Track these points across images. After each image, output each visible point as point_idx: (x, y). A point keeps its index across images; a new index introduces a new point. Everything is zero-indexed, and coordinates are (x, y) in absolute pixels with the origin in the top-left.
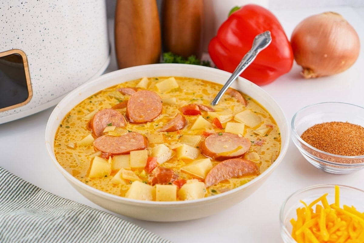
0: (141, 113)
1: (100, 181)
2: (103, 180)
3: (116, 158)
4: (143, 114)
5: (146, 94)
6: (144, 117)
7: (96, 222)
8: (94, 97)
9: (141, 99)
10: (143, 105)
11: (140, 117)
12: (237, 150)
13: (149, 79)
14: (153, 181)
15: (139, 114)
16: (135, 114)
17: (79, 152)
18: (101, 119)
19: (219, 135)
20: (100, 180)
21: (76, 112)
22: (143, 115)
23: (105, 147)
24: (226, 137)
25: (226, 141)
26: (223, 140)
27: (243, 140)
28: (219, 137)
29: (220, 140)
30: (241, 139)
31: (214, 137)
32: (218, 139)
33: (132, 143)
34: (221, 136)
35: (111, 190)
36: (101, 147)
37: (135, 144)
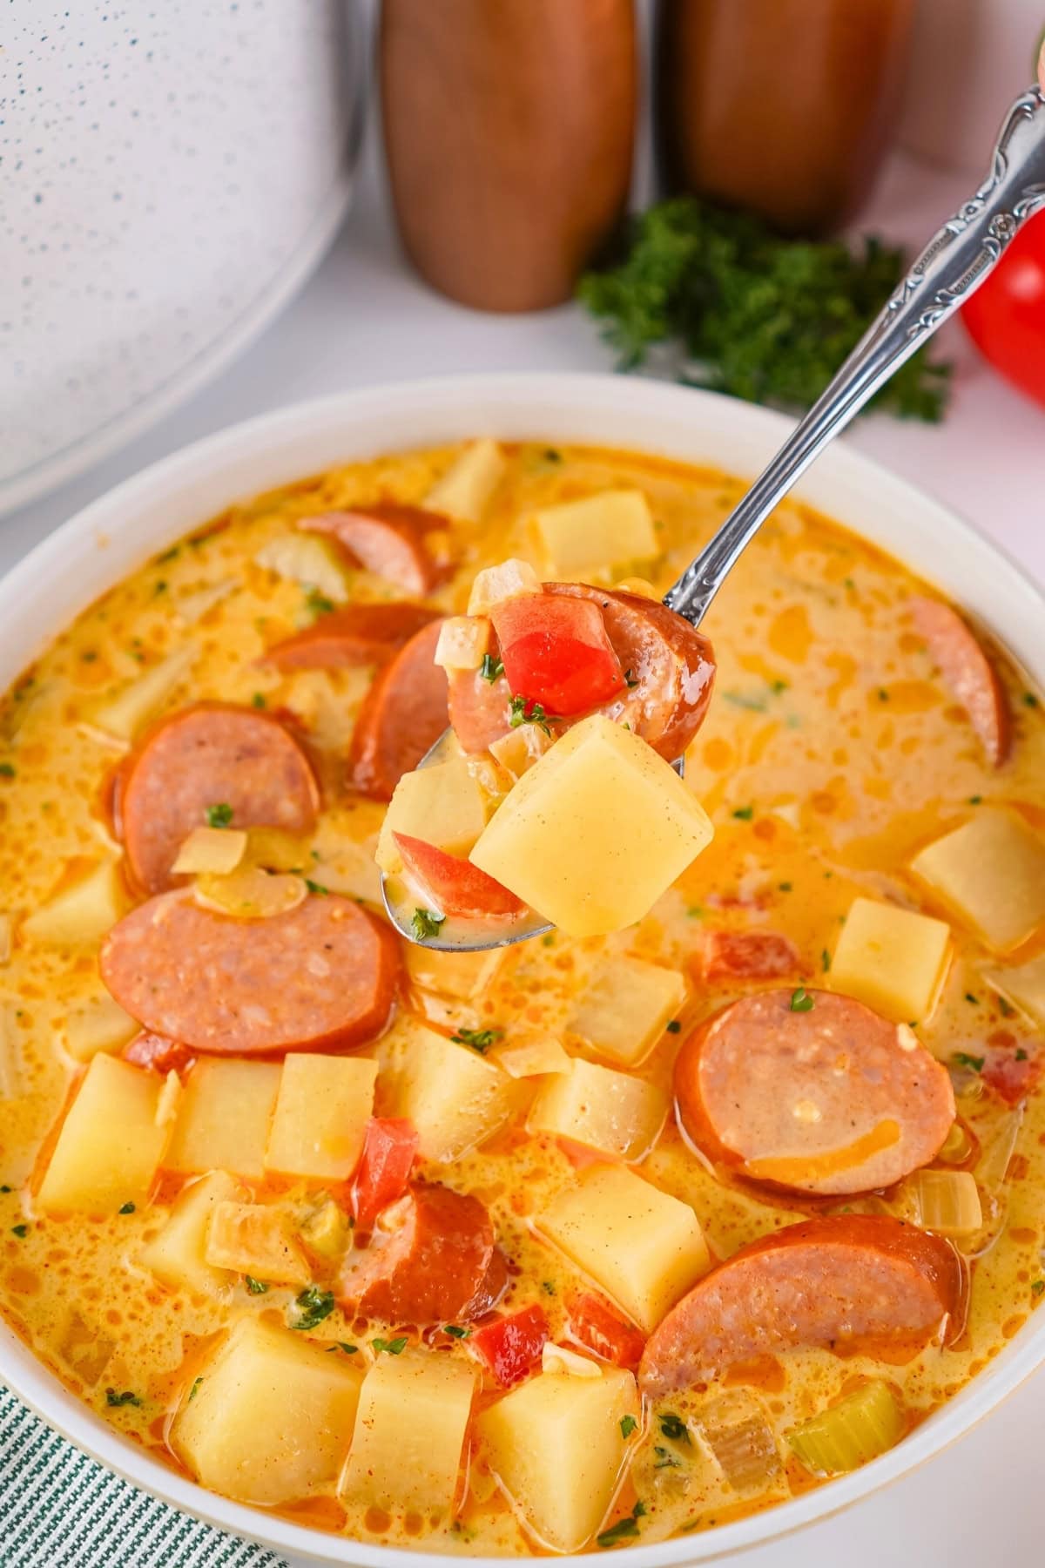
1: (94, 1238)
2: (112, 1232)
3: (207, 1074)
7: (39, 1480)
8: (186, 552)
12: (865, 1149)
13: (510, 450)
14: (365, 1301)
17: (27, 990)
18: (171, 778)
19: (791, 1008)
20: (96, 1229)
21: (69, 656)
23: (161, 997)
24: (827, 1032)
25: (819, 1064)
26: (805, 1054)
27: (915, 1078)
28: (787, 1023)
29: (787, 1051)
30: (907, 1063)
31: (761, 1022)
32: (782, 1038)
33: (307, 988)
34: (801, 1019)
35: (132, 1317)
36: (138, 994)
37: (326, 994)
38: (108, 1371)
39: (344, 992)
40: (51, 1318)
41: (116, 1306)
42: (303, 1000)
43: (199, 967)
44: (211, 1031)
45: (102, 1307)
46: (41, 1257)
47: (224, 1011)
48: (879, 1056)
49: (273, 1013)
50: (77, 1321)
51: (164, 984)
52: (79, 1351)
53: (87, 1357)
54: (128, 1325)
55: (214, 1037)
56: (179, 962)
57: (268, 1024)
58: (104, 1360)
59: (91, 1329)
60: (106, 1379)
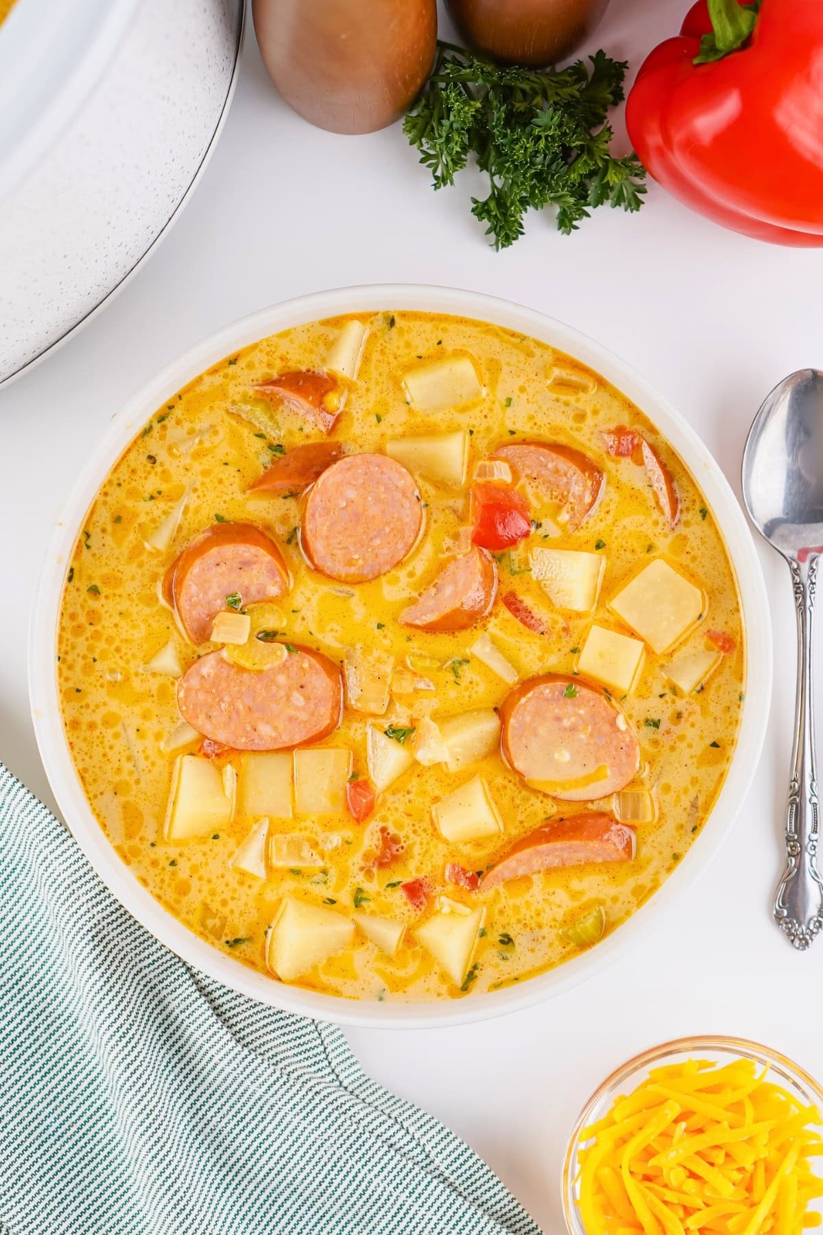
0: (352, 549)
2: (210, 850)
3: (252, 763)
4: (356, 552)
5: (366, 474)
6: (361, 562)
9: (351, 494)
10: (357, 517)
11: (350, 563)
12: (588, 780)
15: (343, 552)
16: (333, 555)
22: (356, 557)
23: (214, 721)
24: (582, 712)
25: (573, 729)
26: (566, 723)
27: (623, 745)
28: (562, 701)
29: (558, 719)
30: (620, 736)
31: (547, 700)
32: (557, 711)
33: (292, 713)
34: (569, 701)
35: (233, 898)
36: (202, 720)
37: (303, 716)
38: (226, 931)
39: (313, 714)
40: (193, 906)
41: (224, 896)
42: (291, 719)
43: (232, 704)
44: (243, 740)
45: (218, 899)
46: (188, 873)
47: (249, 728)
48: (606, 728)
49: (275, 728)
50: (206, 907)
51: (215, 713)
52: (210, 923)
53: (214, 926)
54: (231, 905)
55: (245, 743)
56: (222, 700)
57: (274, 734)
58: (223, 926)
59: (214, 911)
60: (226, 935)
